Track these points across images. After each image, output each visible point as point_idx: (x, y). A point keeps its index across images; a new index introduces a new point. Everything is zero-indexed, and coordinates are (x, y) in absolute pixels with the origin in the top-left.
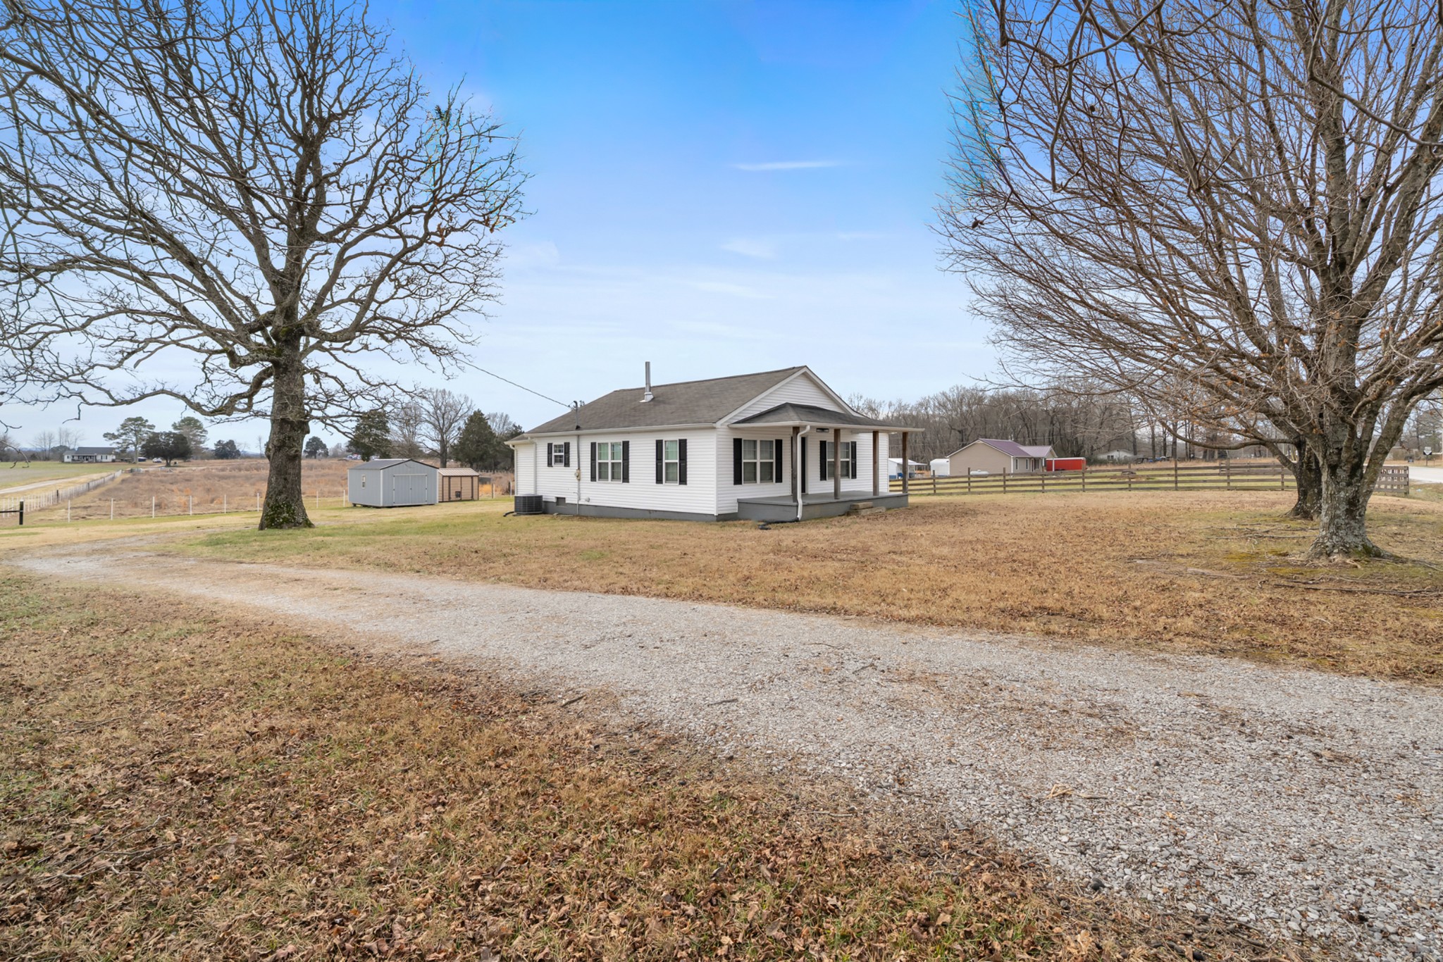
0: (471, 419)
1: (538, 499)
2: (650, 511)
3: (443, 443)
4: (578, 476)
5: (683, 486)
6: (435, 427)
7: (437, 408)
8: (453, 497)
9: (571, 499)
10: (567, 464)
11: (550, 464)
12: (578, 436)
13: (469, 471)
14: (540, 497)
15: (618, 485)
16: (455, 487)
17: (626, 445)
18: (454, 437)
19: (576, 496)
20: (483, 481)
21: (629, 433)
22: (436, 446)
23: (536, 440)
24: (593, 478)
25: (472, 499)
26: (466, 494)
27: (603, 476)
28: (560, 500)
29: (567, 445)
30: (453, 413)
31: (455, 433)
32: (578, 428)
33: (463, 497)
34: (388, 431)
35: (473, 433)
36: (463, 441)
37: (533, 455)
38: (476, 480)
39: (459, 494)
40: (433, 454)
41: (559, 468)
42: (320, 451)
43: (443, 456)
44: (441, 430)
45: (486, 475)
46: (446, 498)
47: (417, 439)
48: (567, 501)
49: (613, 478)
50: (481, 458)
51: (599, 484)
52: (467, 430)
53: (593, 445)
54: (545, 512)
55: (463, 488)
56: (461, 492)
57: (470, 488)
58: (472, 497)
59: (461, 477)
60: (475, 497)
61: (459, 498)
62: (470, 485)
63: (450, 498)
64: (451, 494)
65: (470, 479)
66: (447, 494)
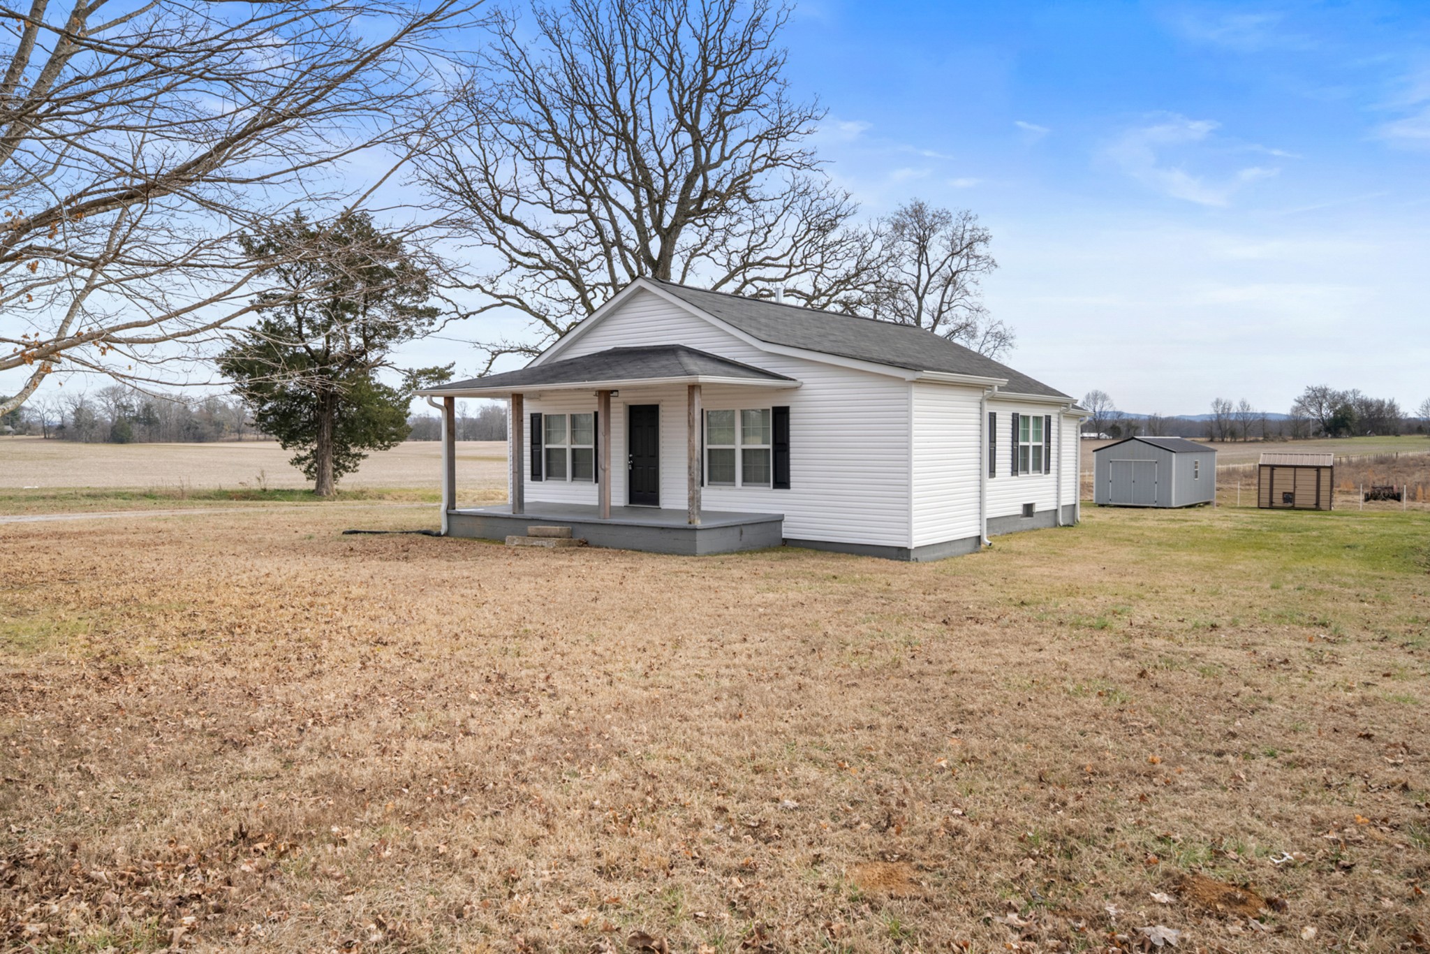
8: (1278, 500)
16: (1283, 483)
25: (1317, 508)
26: (1305, 495)
33: (1299, 503)
38: (1325, 474)
39: (1289, 498)
55: (1298, 488)
56: (1293, 494)
57: (1314, 488)
58: (1317, 504)
59: (1295, 467)
60: (1323, 504)
61: (1290, 505)
62: (1314, 483)
63: (1271, 502)
64: (1275, 496)
65: (1314, 472)
66: (1268, 496)
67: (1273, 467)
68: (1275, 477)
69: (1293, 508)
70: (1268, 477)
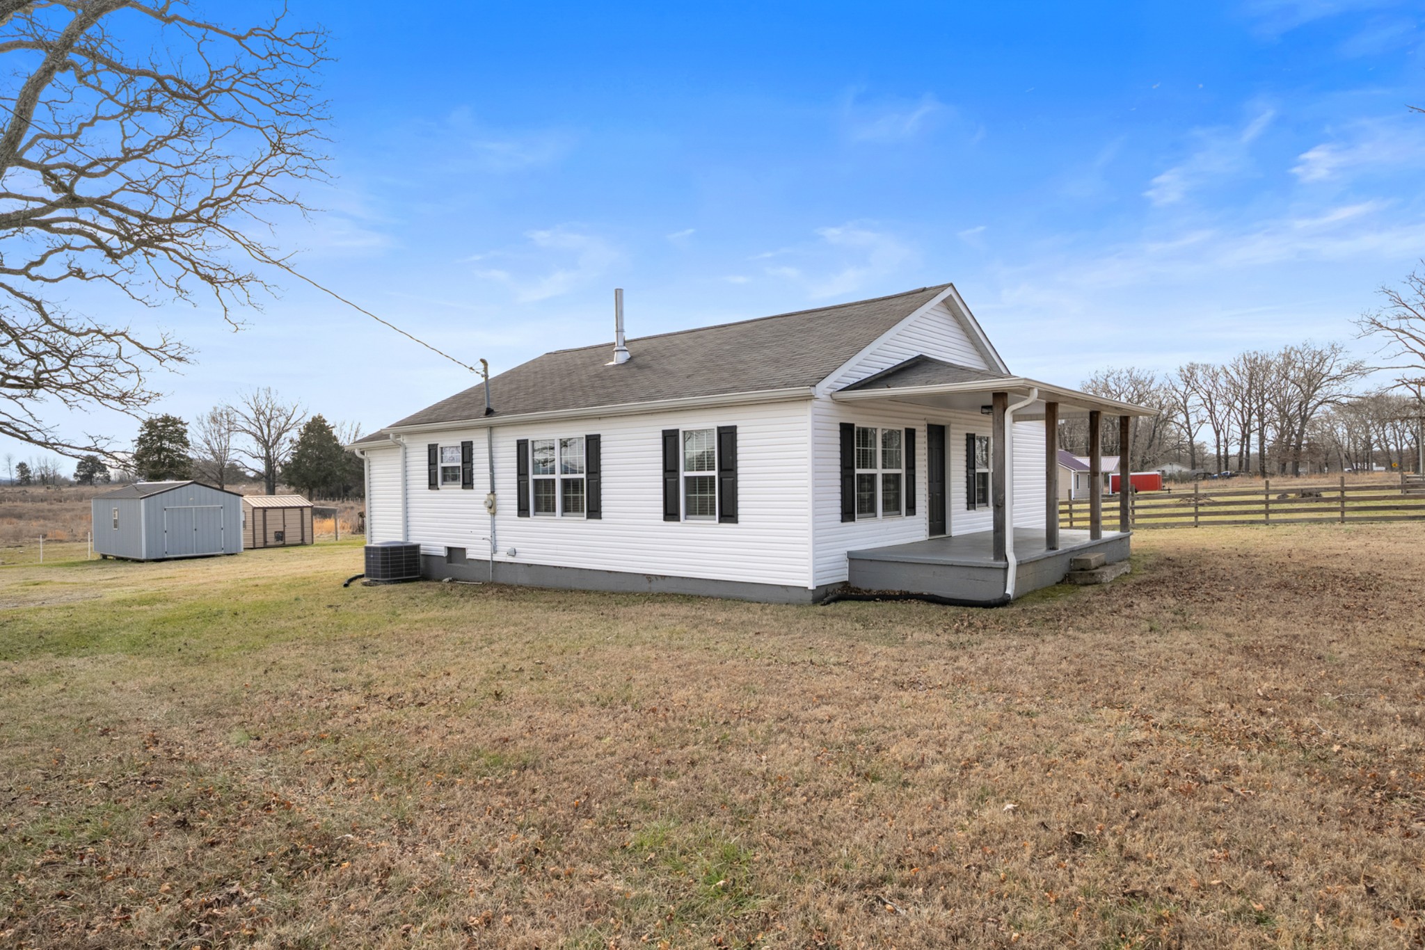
0: (309, 428)
1: (411, 552)
2: (649, 577)
3: (269, 460)
4: (492, 507)
5: (728, 527)
6: (258, 439)
7: (259, 412)
8: (271, 539)
9: (478, 550)
10: (468, 483)
11: (433, 485)
12: (491, 428)
13: (299, 500)
14: (416, 547)
15: (578, 524)
16: (274, 526)
17: (593, 444)
18: (285, 452)
19: (487, 546)
20: (324, 514)
21: (599, 417)
22: (261, 466)
23: (404, 440)
24: (523, 511)
25: (303, 543)
26: (292, 534)
27: (545, 506)
28: (455, 554)
29: (467, 449)
30: (282, 420)
31: (287, 445)
32: (489, 412)
33: (288, 540)
34: (186, 444)
35: (312, 446)
36: (297, 461)
37: (399, 469)
38: (307, 512)
39: (280, 536)
40: (259, 478)
41: (451, 492)
42: (98, 475)
43: (269, 481)
44: (265, 444)
45: (330, 505)
46: (260, 542)
47: (232, 456)
48: (469, 556)
49: (566, 509)
50: (324, 481)
51: (538, 524)
52: (303, 442)
53: (522, 446)
54: (426, 577)
55: (287, 526)
56: (283, 533)
57: (299, 526)
58: (302, 540)
59: (283, 508)
60: (307, 539)
61: (281, 543)
62: (299, 521)
63: (265, 542)
64: (268, 536)
65: (298, 511)
66: (262, 536)
67: (265, 509)
68: (268, 518)
69: (284, 546)
70: (261, 518)
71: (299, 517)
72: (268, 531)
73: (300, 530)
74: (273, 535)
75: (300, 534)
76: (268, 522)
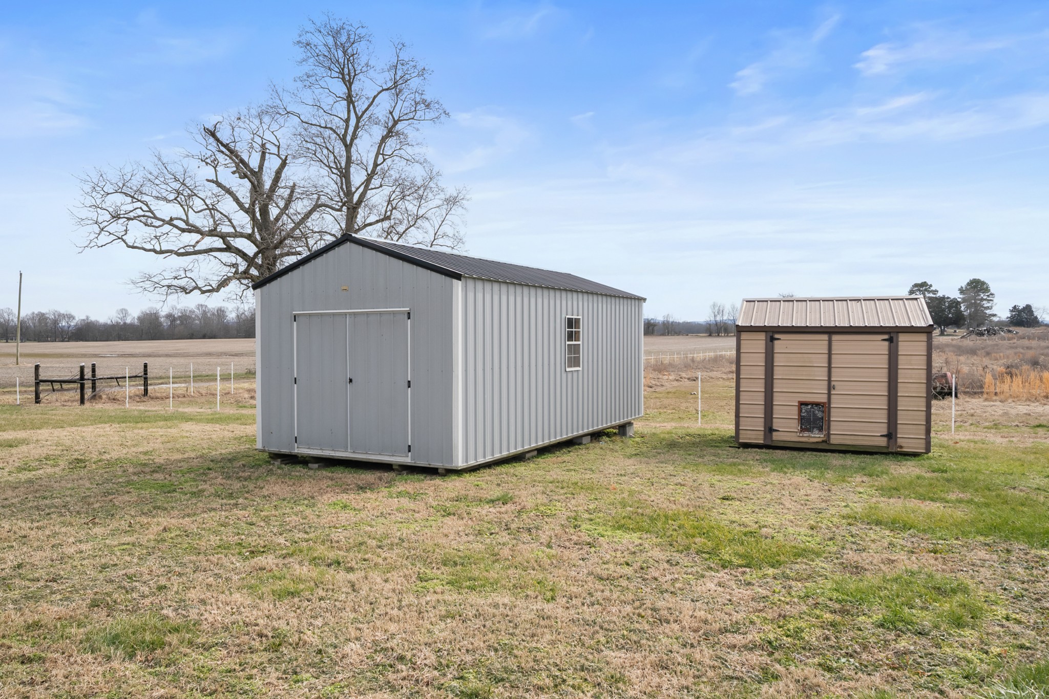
8: (787, 427)
16: (798, 386)
26: (857, 417)
39: (815, 418)
55: (839, 389)
56: (825, 407)
57: (883, 390)
58: (891, 435)
59: (831, 332)
60: (907, 435)
61: (816, 436)
62: (883, 377)
63: (769, 429)
64: (778, 414)
65: (880, 345)
66: (760, 413)
67: (772, 333)
68: (778, 360)
69: (825, 448)
70: (760, 360)
71: (883, 362)
72: (778, 400)
73: (883, 404)
74: (794, 413)
75: (883, 417)
76: (778, 373)
